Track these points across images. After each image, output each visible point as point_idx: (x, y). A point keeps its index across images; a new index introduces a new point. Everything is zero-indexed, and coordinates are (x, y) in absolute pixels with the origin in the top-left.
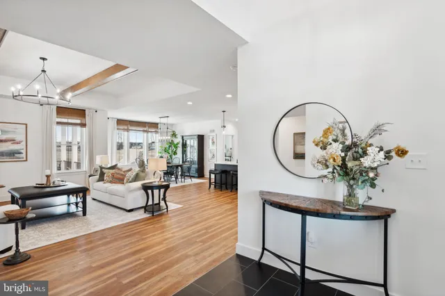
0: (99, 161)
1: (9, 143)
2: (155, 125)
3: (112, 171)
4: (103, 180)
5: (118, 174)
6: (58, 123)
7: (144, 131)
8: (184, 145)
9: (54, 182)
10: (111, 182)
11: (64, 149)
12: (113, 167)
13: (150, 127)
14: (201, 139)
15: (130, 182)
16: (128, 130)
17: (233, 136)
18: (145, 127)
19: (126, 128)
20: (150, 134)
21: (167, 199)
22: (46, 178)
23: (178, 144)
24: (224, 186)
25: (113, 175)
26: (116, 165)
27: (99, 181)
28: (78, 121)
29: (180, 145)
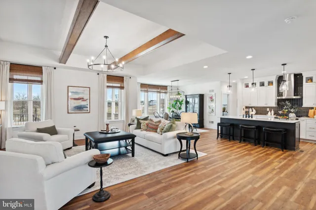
0: (134, 114)
1: (80, 101)
2: (165, 87)
3: (146, 122)
4: (140, 128)
5: (152, 124)
6: (108, 87)
7: (158, 92)
8: (187, 103)
9: (112, 130)
10: (146, 130)
11: (113, 105)
12: (146, 119)
13: (162, 89)
14: (202, 97)
15: (165, 132)
16: (147, 91)
17: (228, 95)
18: (158, 89)
19: (146, 89)
20: (161, 94)
21: (196, 148)
22: (106, 126)
23: (182, 101)
24: (231, 137)
25: (147, 125)
26: (148, 117)
27: (136, 129)
28: (119, 85)
29: (184, 102)
